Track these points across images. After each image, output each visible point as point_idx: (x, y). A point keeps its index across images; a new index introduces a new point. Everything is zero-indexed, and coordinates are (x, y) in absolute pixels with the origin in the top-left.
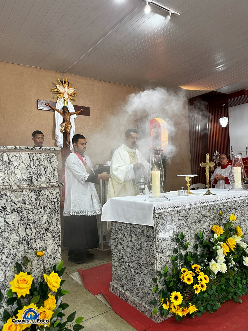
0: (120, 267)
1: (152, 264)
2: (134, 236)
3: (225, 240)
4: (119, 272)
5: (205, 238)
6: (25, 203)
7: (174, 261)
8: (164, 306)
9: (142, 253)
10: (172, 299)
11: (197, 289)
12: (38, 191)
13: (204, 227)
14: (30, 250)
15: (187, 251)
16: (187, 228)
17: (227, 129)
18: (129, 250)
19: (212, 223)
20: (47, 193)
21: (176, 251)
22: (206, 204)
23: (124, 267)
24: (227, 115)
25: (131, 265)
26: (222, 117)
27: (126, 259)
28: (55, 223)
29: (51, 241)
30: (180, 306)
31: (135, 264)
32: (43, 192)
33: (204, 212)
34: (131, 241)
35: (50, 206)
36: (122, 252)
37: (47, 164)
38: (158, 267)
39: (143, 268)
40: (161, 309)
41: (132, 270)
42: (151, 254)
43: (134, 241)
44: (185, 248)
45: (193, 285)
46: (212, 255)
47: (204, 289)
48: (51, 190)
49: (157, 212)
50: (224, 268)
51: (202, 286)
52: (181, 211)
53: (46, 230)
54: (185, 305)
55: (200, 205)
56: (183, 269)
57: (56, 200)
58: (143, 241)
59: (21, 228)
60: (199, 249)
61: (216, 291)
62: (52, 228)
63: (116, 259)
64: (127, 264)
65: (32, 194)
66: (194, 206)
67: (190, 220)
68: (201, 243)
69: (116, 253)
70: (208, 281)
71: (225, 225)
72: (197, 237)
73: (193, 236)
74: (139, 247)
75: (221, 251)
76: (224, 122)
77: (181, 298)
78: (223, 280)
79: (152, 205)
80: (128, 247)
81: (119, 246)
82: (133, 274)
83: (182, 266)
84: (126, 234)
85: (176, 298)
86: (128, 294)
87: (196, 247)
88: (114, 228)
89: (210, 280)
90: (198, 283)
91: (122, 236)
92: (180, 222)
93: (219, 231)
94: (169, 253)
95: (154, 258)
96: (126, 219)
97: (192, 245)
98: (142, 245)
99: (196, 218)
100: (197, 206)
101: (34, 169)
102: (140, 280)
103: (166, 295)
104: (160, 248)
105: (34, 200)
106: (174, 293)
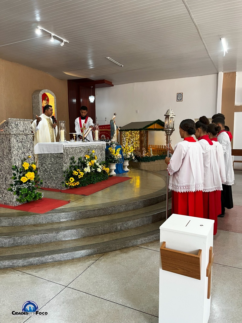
0: (44, 174)
1: (62, 168)
2: (52, 159)
3: (90, 161)
4: (44, 177)
5: (82, 160)
6: (23, 140)
7: (70, 167)
8: (67, 184)
9: (57, 165)
10: (70, 180)
11: (79, 177)
12: (26, 135)
13: (82, 155)
14: (25, 156)
15: (75, 164)
16: (75, 155)
17: (94, 104)
18: (50, 165)
19: (85, 154)
20: (29, 136)
21: (71, 163)
22: (83, 146)
23: (47, 174)
24: (94, 95)
25: (51, 172)
26: (90, 95)
27: (48, 170)
28: (32, 147)
29: (31, 154)
30: (73, 182)
31: (53, 171)
32: (28, 136)
33: (82, 149)
34: (51, 161)
35: (30, 141)
36: (45, 167)
37: (28, 126)
38: (64, 169)
39: (58, 171)
40: (66, 185)
41: (52, 174)
42: (62, 164)
43: (52, 161)
44: (75, 163)
45: (78, 175)
46: (85, 166)
47: (82, 177)
48: (30, 135)
49: (64, 147)
50: (89, 171)
51: (81, 176)
52: (73, 148)
53: (29, 150)
54: (75, 182)
55: (81, 146)
56: (74, 171)
57: (32, 139)
58: (57, 160)
59: (22, 148)
60: (80, 164)
61: (86, 180)
62: (31, 149)
63: (42, 171)
64: (49, 172)
65: (25, 136)
66: (78, 146)
67: (76, 152)
68: (81, 161)
69: (42, 168)
70: (83, 174)
71: (90, 155)
72: (79, 159)
73: (77, 159)
74: (55, 163)
75: (89, 164)
76: (92, 99)
77: (73, 180)
78: (89, 176)
79: (62, 144)
80: (49, 164)
81: (44, 165)
82: (52, 175)
83: (73, 170)
84: (48, 159)
85: (72, 180)
86: (49, 184)
87: (79, 163)
88: (40, 157)
89: (84, 174)
90: (80, 175)
91: (46, 160)
92: (72, 152)
93: (88, 157)
94: (68, 164)
95: (63, 166)
96: (48, 152)
97: (77, 162)
98: (57, 161)
99: (79, 151)
100: (79, 146)
101: (24, 128)
102: (56, 176)
103: (68, 179)
104: (65, 162)
105: (25, 139)
106: (71, 178)
